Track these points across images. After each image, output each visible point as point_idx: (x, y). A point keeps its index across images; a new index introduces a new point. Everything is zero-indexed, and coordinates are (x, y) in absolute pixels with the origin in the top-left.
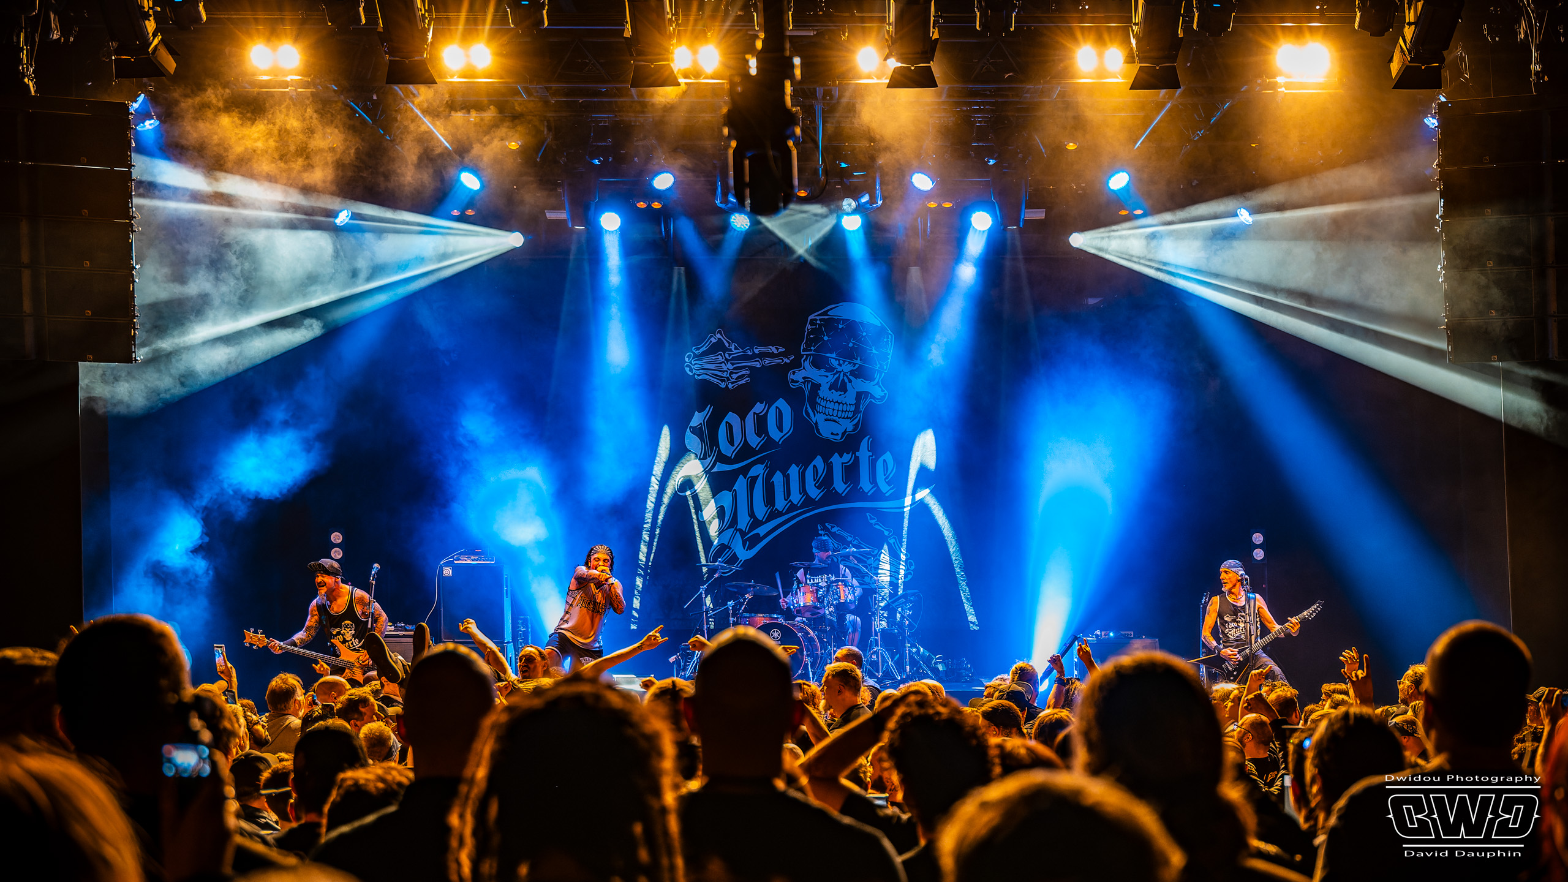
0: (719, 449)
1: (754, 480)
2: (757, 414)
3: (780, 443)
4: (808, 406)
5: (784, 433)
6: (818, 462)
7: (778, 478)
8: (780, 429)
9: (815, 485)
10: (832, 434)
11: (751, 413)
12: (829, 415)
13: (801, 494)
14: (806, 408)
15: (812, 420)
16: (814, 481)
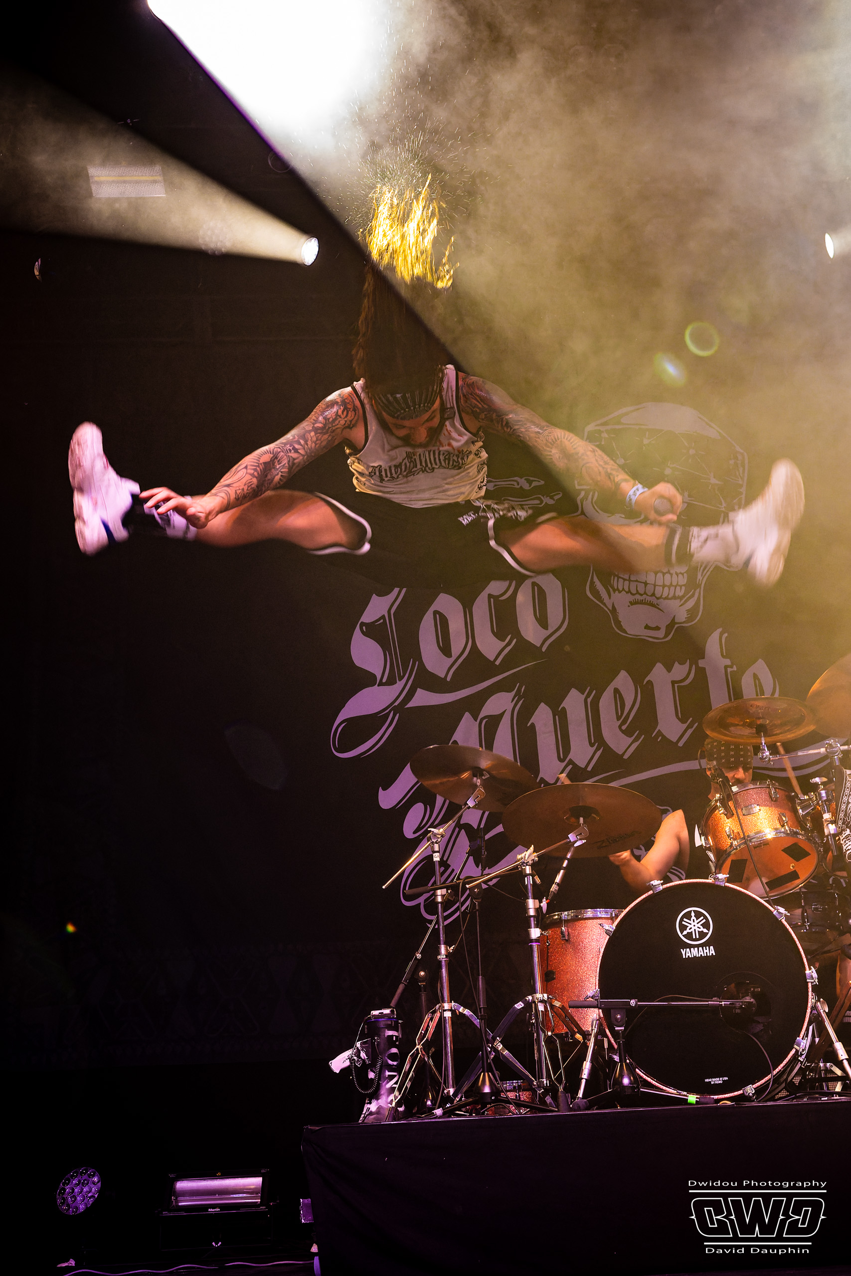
0: (422, 664)
1: (493, 722)
2: (496, 598)
3: (544, 649)
4: (596, 579)
5: (550, 630)
6: (623, 681)
7: (542, 717)
8: (542, 621)
9: (620, 727)
10: (647, 627)
11: (484, 596)
12: (638, 593)
13: (592, 745)
14: (592, 583)
15: (605, 604)
16: (618, 718)
